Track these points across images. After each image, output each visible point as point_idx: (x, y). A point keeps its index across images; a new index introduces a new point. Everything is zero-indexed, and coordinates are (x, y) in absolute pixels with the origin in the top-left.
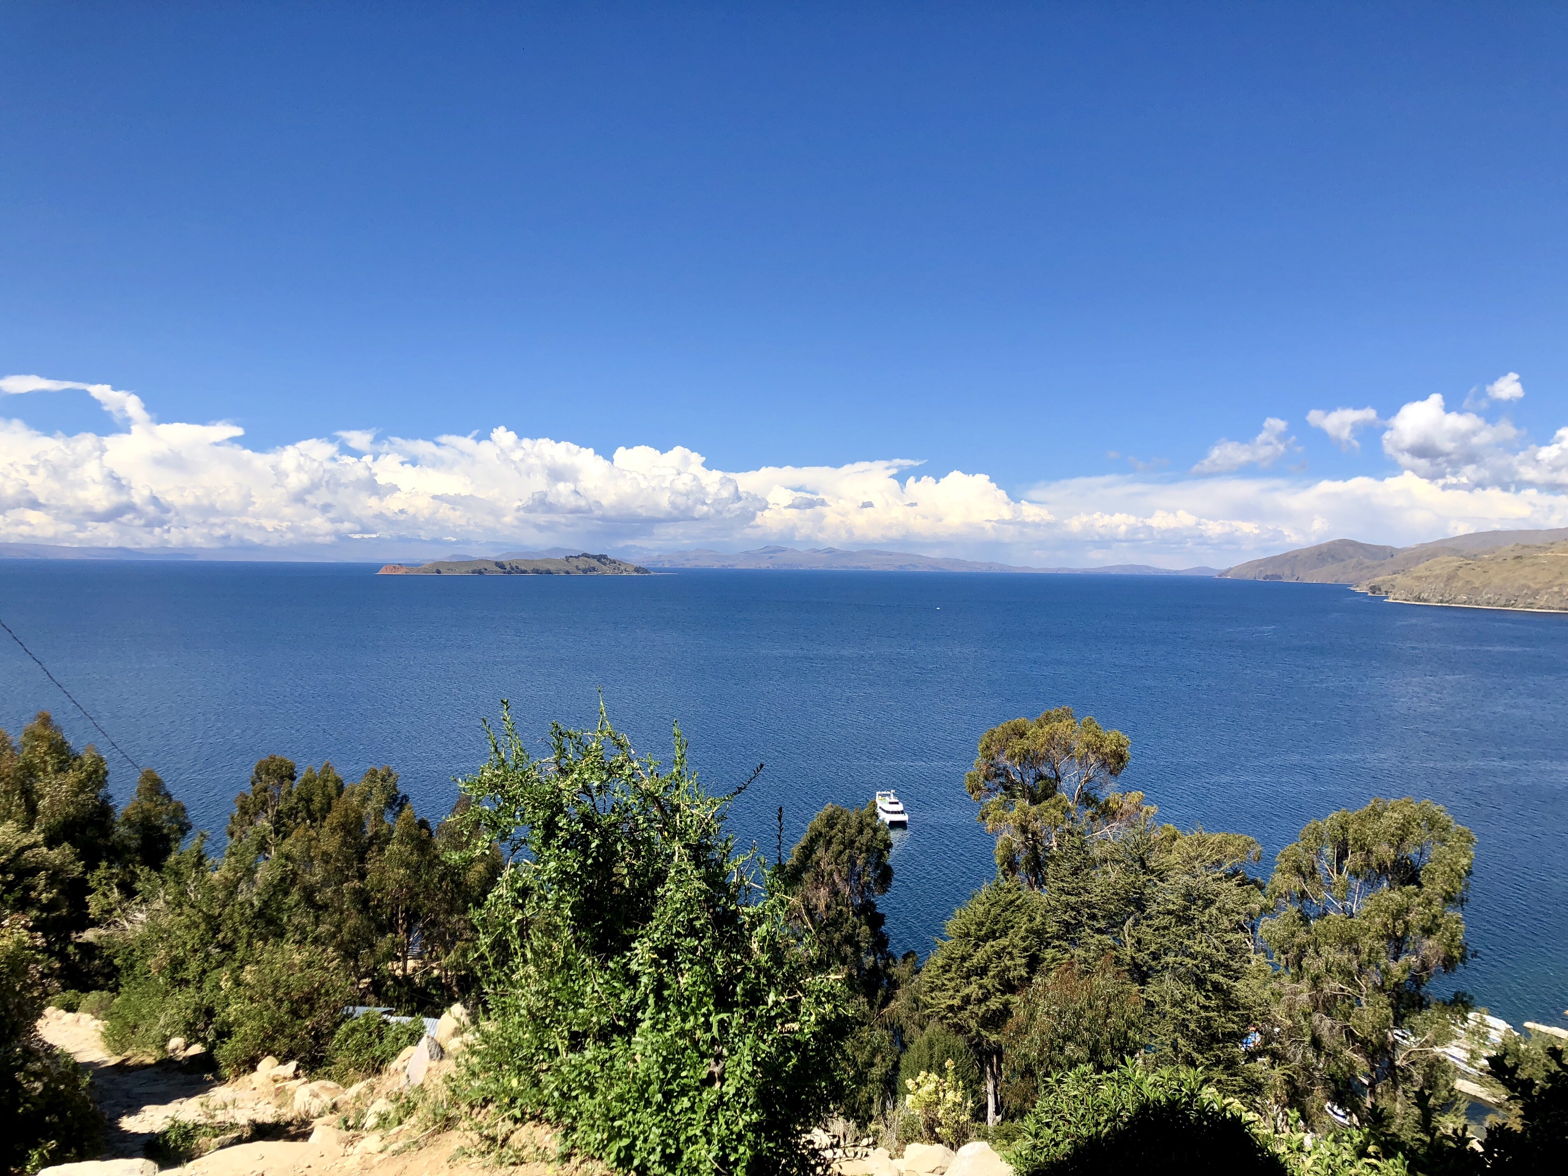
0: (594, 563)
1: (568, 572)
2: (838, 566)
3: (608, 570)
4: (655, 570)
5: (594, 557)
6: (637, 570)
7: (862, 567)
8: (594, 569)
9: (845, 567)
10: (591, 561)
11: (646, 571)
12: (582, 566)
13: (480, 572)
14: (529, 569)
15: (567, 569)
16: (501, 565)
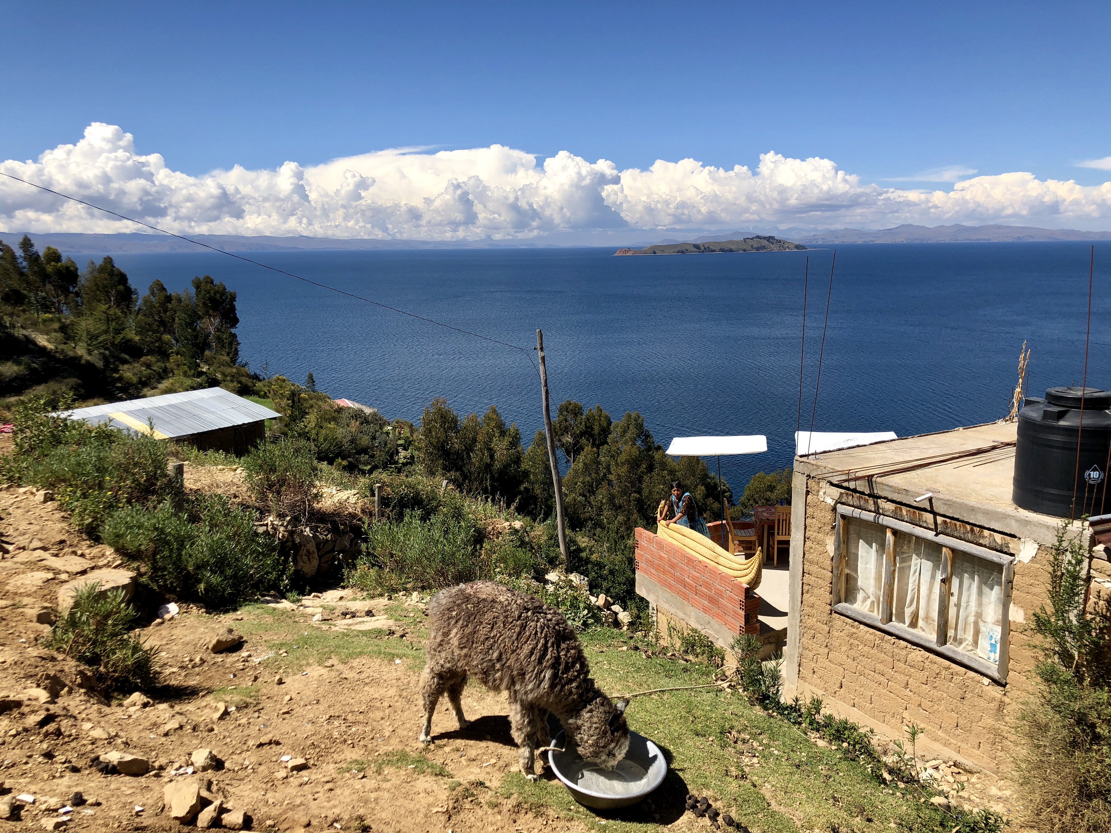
0: (765, 242)
1: (745, 250)
2: (962, 239)
3: (775, 248)
4: (811, 247)
5: (765, 238)
6: (797, 247)
7: (984, 239)
8: (764, 247)
9: (968, 239)
10: (762, 241)
11: (804, 247)
12: (755, 246)
13: (683, 252)
14: (717, 248)
15: (745, 247)
16: (697, 246)
